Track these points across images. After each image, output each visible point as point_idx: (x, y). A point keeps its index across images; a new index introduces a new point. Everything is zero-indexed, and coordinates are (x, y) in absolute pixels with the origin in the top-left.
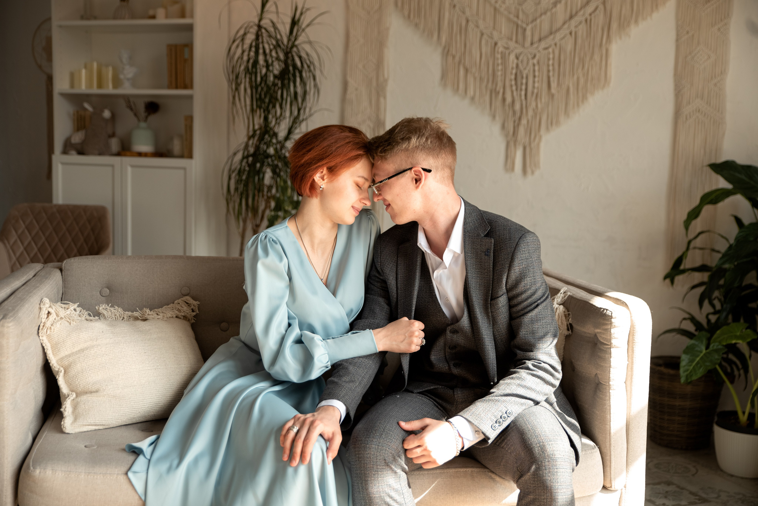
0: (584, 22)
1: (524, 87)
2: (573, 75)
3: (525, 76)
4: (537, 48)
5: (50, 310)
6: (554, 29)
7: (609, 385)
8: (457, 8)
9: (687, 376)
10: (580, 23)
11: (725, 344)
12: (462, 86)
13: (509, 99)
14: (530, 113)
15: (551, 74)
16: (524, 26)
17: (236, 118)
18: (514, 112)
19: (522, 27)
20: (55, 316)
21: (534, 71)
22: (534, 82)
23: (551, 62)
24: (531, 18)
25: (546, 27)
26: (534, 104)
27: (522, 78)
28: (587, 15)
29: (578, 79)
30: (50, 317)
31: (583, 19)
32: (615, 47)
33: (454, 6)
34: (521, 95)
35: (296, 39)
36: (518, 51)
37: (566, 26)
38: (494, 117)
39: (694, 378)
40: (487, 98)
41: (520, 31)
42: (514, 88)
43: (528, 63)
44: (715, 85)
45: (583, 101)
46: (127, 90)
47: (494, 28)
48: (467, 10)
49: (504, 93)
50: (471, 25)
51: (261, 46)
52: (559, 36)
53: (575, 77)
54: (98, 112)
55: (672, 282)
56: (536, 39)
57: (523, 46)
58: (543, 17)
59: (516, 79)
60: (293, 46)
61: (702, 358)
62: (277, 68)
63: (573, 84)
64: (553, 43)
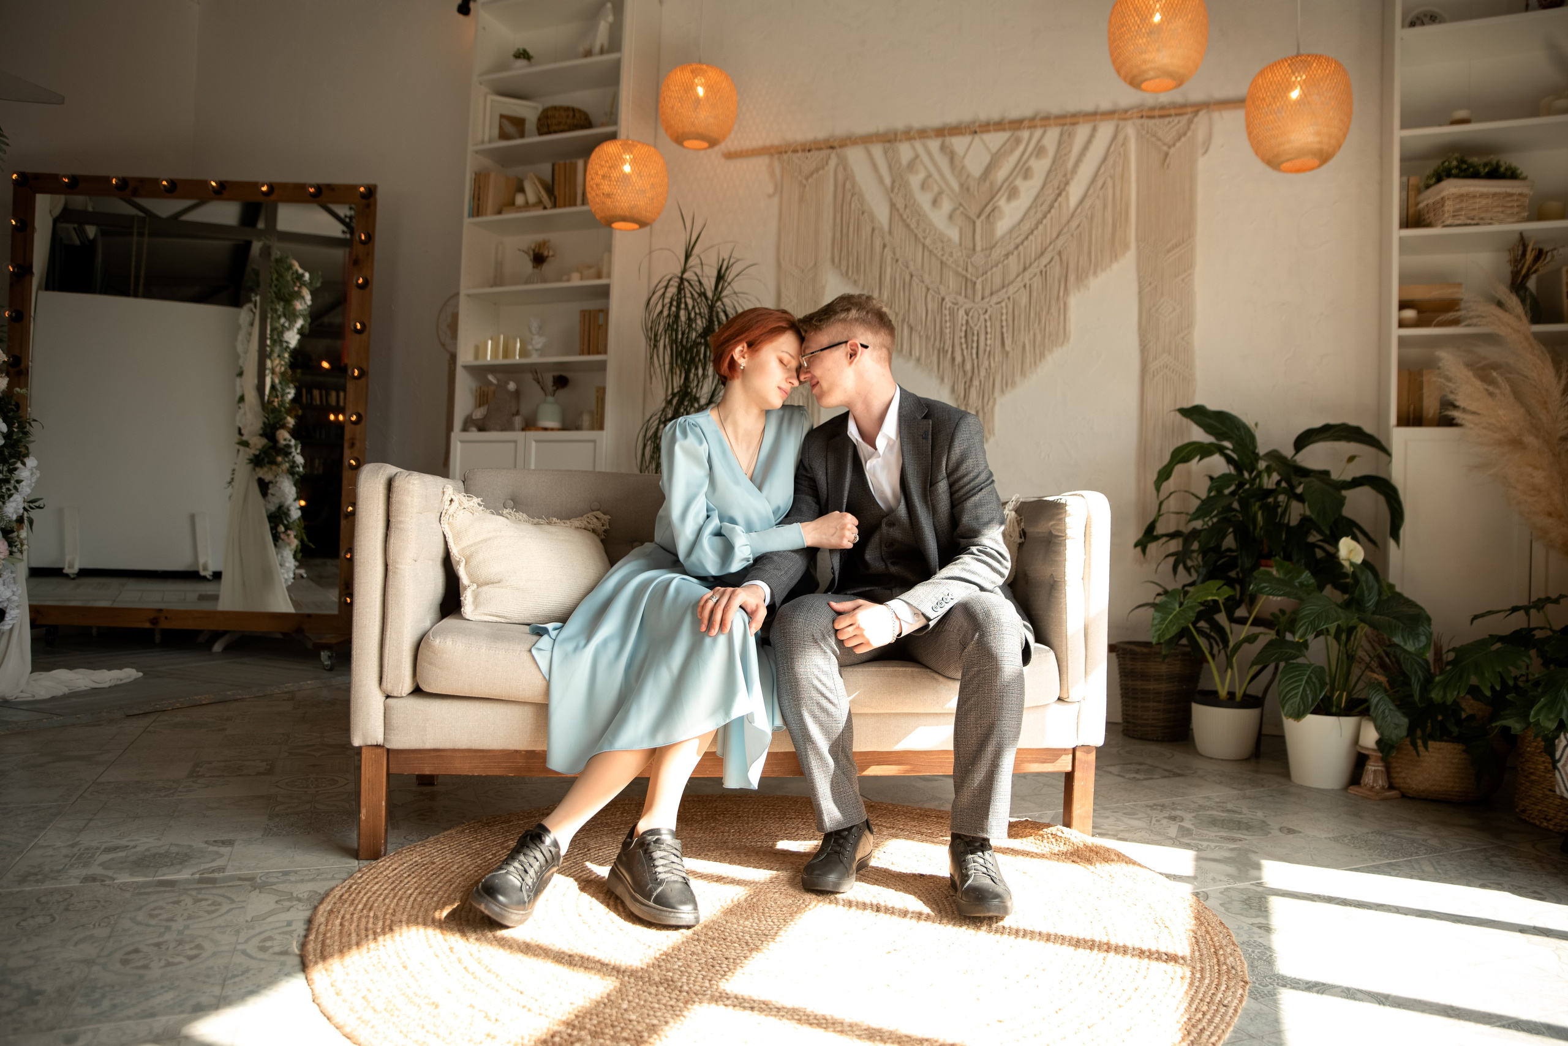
0: (1039, 274)
1: (975, 345)
2: (1029, 331)
3: (976, 332)
4: (989, 302)
5: (453, 497)
6: (1006, 282)
7: (1065, 581)
9: (1159, 635)
10: (1035, 275)
11: (1199, 601)
12: (906, 346)
13: (959, 359)
14: (983, 373)
15: (1005, 330)
16: (974, 279)
17: (654, 380)
18: (965, 373)
19: (971, 281)
20: (458, 505)
21: (986, 327)
22: (986, 339)
23: (1004, 317)
24: (981, 271)
25: (998, 281)
26: (986, 363)
27: (973, 334)
28: (1042, 267)
29: (1034, 335)
30: (453, 503)
31: (1038, 271)
32: (1076, 301)
33: (897, 261)
34: (971, 354)
35: (721, 292)
36: (967, 306)
37: (1019, 279)
38: (942, 379)
39: (1168, 637)
40: (935, 359)
41: (969, 285)
42: (964, 346)
43: (979, 319)
44: (1183, 338)
45: (1040, 360)
46: (535, 359)
47: (941, 282)
48: (911, 264)
49: (953, 352)
50: (915, 280)
51: (683, 300)
52: (1011, 289)
53: (1032, 332)
54: (502, 385)
56: (987, 292)
57: (974, 301)
58: (994, 269)
59: (966, 336)
60: (719, 299)
61: (1175, 615)
62: (700, 324)
63: (1030, 341)
64: (1006, 297)
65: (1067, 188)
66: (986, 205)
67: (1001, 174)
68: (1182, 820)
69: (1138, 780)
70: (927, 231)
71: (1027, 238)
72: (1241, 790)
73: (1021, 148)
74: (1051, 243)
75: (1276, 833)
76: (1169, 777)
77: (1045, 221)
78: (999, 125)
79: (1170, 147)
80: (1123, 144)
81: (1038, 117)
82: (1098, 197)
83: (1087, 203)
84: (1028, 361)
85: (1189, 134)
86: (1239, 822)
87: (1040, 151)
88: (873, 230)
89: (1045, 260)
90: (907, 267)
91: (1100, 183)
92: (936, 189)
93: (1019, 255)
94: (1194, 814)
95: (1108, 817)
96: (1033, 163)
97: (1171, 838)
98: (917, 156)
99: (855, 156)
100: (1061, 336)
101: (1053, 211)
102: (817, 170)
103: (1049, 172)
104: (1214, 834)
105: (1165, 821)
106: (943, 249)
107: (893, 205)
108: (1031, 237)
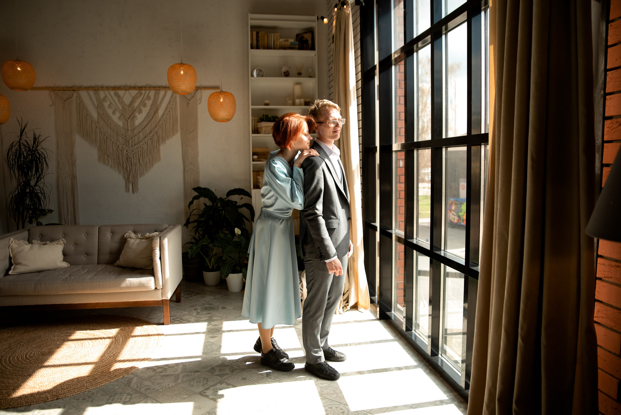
1: (130, 162)
3: (130, 158)
4: (134, 148)
6: (140, 141)
8: (102, 133)
9: (191, 257)
11: (201, 245)
12: (106, 162)
13: (125, 166)
14: (133, 171)
15: (140, 157)
16: (129, 140)
18: (127, 171)
21: (133, 156)
22: (134, 160)
23: (139, 153)
24: (131, 137)
25: (137, 141)
26: (134, 168)
31: (150, 138)
32: (162, 147)
33: (101, 133)
34: (129, 165)
35: (36, 147)
36: (127, 149)
37: (144, 140)
38: (120, 173)
39: (193, 256)
40: (117, 166)
42: (127, 162)
43: (131, 153)
44: (195, 160)
45: (152, 166)
47: (117, 141)
49: (123, 164)
50: (108, 140)
52: (141, 144)
53: (149, 158)
55: (187, 227)
56: (133, 144)
57: (129, 147)
58: (135, 137)
59: (127, 159)
60: (36, 150)
61: (195, 250)
63: (148, 160)
64: (140, 146)
65: (158, 111)
66: (131, 115)
67: (136, 104)
68: (198, 309)
69: (188, 297)
70: (111, 123)
71: (145, 127)
72: (214, 296)
73: (142, 96)
74: (153, 129)
75: (220, 309)
76: (196, 295)
77: (151, 122)
78: (134, 88)
79: (189, 101)
80: (175, 98)
81: (147, 87)
82: (168, 115)
83: (165, 116)
84: (148, 167)
85: (195, 97)
86: (212, 307)
87: (149, 98)
88: (92, 121)
89: (152, 134)
90: (105, 135)
91: (168, 110)
92: (114, 108)
93: (143, 132)
94: (201, 307)
95: (178, 312)
96: (146, 101)
97: (194, 316)
98: (106, 96)
99: (83, 94)
100: (158, 159)
101: (153, 118)
102: (69, 98)
103: (152, 105)
104: (205, 313)
105: (193, 311)
106: (117, 129)
107: (98, 113)
108: (147, 127)
